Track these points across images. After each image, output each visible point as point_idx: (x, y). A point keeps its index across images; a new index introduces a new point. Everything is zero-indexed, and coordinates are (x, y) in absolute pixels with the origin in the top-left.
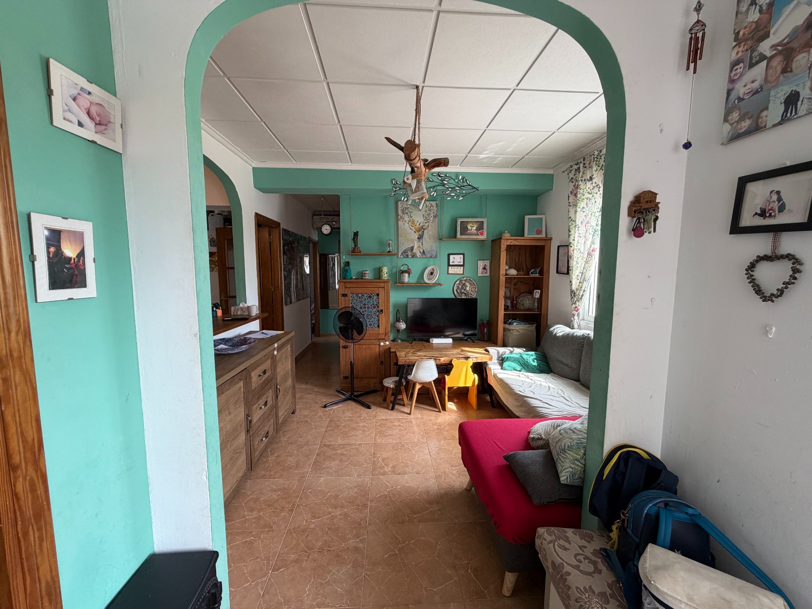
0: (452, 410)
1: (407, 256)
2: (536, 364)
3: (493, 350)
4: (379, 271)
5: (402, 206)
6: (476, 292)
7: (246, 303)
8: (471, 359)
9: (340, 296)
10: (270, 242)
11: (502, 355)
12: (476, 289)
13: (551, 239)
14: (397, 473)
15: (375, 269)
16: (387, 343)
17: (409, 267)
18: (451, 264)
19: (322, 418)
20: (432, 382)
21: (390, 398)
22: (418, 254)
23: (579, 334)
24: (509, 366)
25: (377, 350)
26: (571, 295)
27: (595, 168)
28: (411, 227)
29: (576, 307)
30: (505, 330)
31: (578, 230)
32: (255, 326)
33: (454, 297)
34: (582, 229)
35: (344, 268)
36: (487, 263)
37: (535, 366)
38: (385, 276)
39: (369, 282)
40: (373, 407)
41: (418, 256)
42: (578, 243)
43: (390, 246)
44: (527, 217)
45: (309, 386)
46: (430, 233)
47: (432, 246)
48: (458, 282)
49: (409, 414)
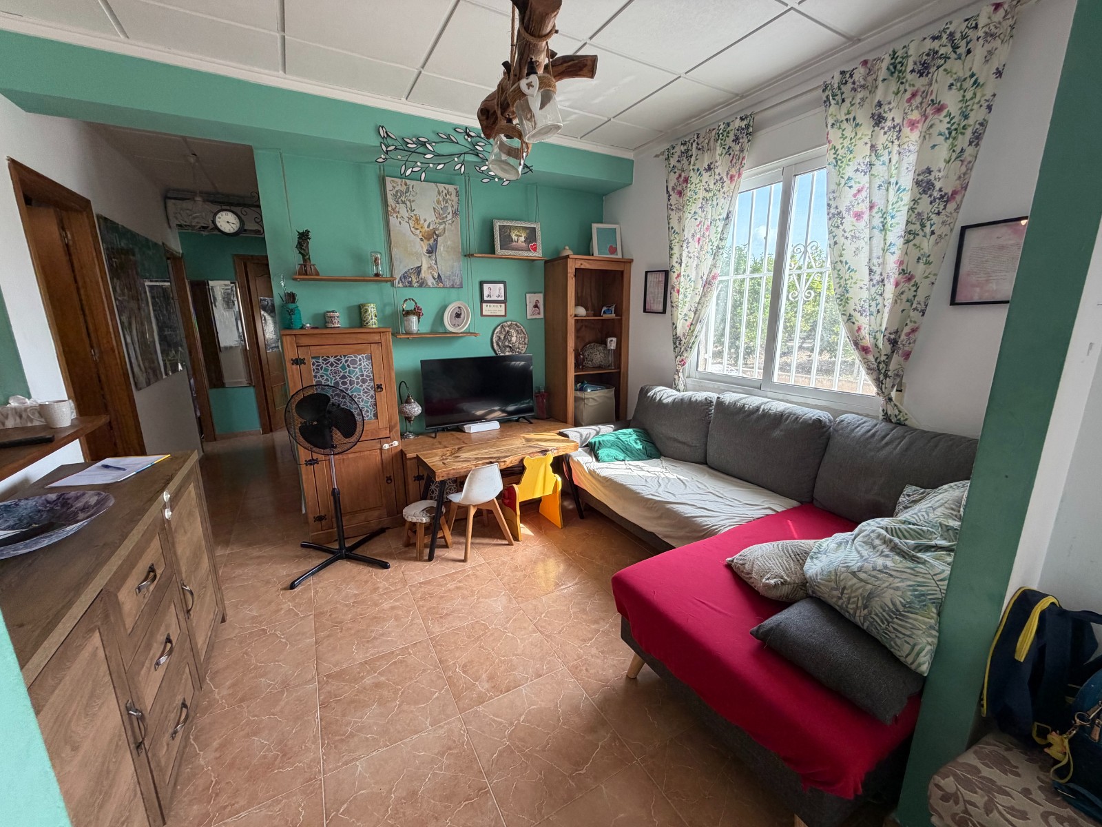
0: (527, 537)
1: (410, 285)
2: (640, 447)
3: (573, 433)
4: (359, 313)
5: (394, 187)
6: (525, 344)
7: (29, 397)
8: (550, 452)
9: (288, 364)
10: (67, 245)
11: (586, 439)
12: (526, 340)
13: (630, 261)
14: (503, 688)
15: (350, 309)
16: (396, 443)
17: (418, 305)
18: (486, 298)
19: (297, 615)
20: (495, 499)
21: (423, 539)
22: (430, 281)
23: (699, 399)
24: (608, 456)
25: (379, 458)
26: (675, 343)
27: (719, 150)
28: (413, 229)
29: (683, 360)
30: (577, 399)
31: (687, 247)
32: (72, 453)
33: (493, 354)
34: (694, 247)
35: (282, 306)
36: (540, 297)
37: (640, 449)
38: (373, 321)
39: (341, 333)
40: (391, 563)
41: (430, 284)
42: (687, 266)
43: (377, 265)
44: (595, 226)
45: (236, 549)
46: (449, 243)
47: (453, 267)
48: (497, 330)
49: (464, 561)
